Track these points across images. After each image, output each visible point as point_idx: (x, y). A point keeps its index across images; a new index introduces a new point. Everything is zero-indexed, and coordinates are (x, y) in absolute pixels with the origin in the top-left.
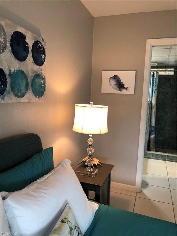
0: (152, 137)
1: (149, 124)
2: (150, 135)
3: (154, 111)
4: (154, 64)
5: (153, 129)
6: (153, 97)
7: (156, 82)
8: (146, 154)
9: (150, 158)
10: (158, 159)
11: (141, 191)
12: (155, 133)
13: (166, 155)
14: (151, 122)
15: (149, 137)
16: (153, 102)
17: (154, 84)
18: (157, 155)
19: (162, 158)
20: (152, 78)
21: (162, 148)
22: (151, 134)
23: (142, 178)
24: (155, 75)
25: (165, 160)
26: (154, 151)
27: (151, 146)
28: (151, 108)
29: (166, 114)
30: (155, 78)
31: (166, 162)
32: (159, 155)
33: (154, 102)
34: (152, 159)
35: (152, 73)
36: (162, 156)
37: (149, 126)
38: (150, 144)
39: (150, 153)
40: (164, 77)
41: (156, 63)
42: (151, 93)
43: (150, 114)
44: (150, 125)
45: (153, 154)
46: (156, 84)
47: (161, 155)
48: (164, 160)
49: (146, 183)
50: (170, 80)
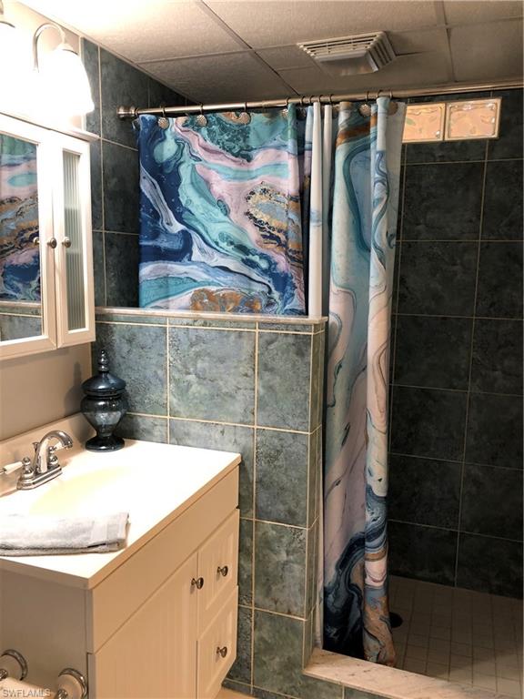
8: (310, 687)
21: (435, 580)
39: (329, 684)
40: (439, 154)
45: (350, 692)
50: (474, 170)
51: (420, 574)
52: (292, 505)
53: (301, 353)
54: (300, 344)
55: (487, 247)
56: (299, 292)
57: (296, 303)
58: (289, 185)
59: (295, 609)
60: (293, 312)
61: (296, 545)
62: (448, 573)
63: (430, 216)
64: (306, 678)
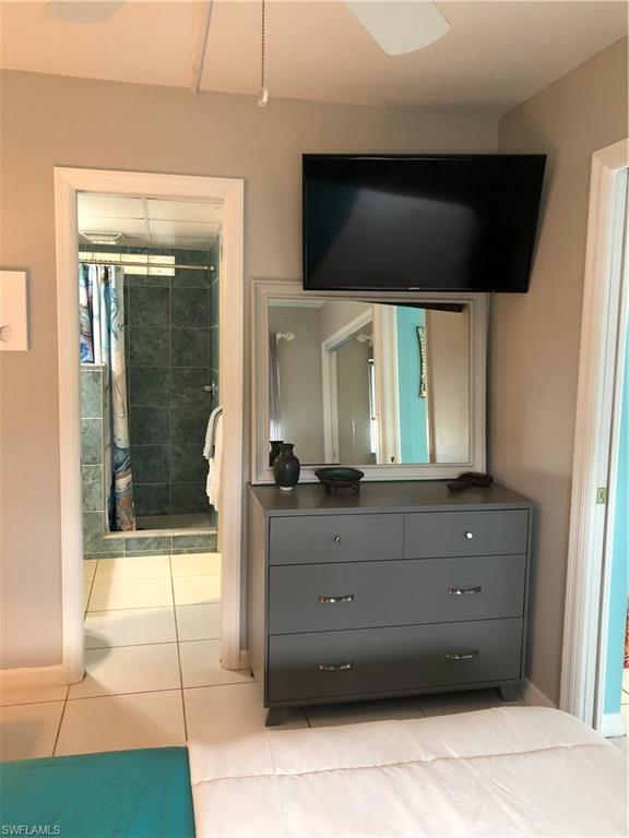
0: (122, 483)
1: (108, 442)
2: (114, 479)
3: (119, 397)
4: (106, 238)
5: (121, 456)
6: (113, 351)
7: (116, 301)
8: (107, 545)
9: (121, 555)
10: (148, 554)
11: (85, 675)
12: (129, 470)
13: (169, 537)
14: (113, 435)
15: (113, 487)
16: (113, 369)
17: (113, 306)
18: (141, 540)
19: (158, 548)
20: (103, 286)
21: (160, 514)
22: (117, 476)
23: (86, 631)
24: (112, 278)
25: (169, 553)
26: (131, 529)
27: (122, 514)
28: (109, 388)
29: (162, 405)
30: (113, 286)
31: (173, 556)
32: (147, 538)
33: (118, 368)
34: (127, 556)
35: (103, 271)
36: (159, 541)
37: (109, 449)
38: (118, 508)
39: (117, 540)
40: (146, 281)
41: (112, 238)
42: (104, 337)
43: (108, 408)
44: (113, 446)
45: (127, 540)
46: (118, 306)
47: (156, 538)
48: (164, 553)
49: (104, 643)
50: (165, 291)
51: (151, 513)
52: (94, 454)
53: (96, 380)
54: (96, 377)
55: (174, 330)
56: (90, 352)
57: (89, 357)
58: (84, 301)
59: (98, 507)
60: (87, 361)
61: (97, 474)
62: (166, 509)
63: (144, 313)
64: (105, 540)
